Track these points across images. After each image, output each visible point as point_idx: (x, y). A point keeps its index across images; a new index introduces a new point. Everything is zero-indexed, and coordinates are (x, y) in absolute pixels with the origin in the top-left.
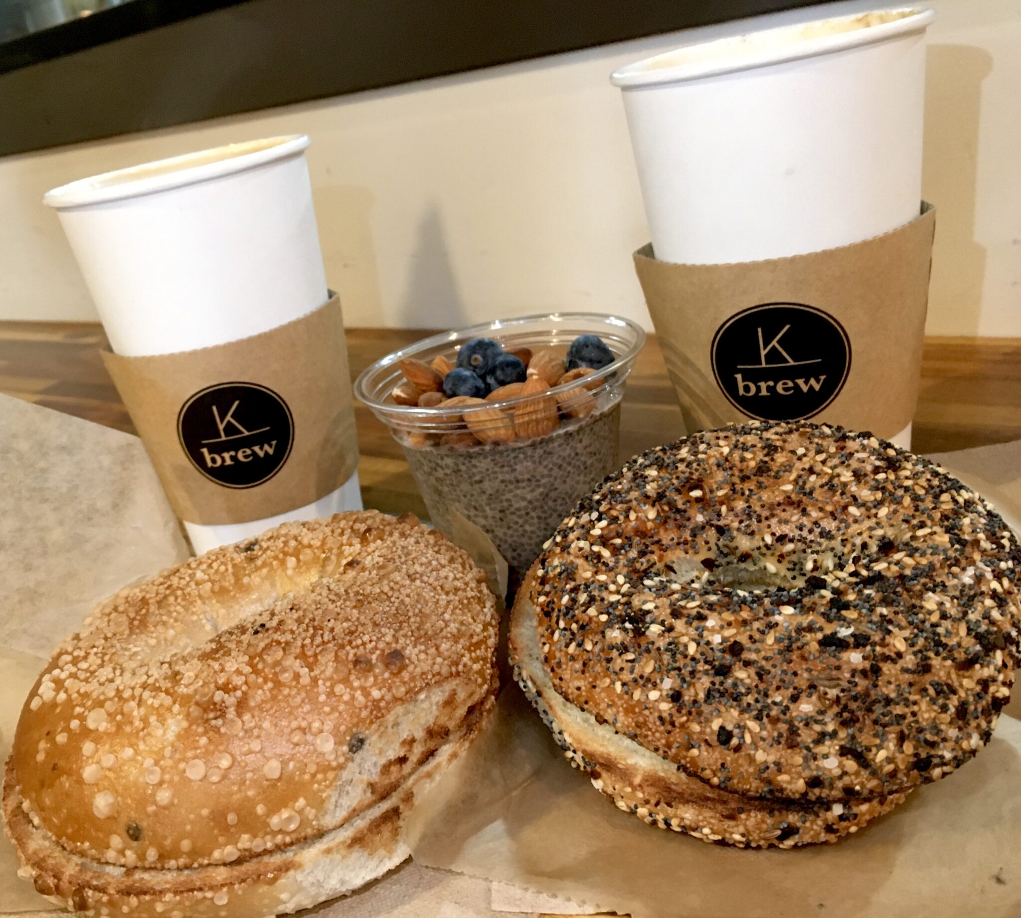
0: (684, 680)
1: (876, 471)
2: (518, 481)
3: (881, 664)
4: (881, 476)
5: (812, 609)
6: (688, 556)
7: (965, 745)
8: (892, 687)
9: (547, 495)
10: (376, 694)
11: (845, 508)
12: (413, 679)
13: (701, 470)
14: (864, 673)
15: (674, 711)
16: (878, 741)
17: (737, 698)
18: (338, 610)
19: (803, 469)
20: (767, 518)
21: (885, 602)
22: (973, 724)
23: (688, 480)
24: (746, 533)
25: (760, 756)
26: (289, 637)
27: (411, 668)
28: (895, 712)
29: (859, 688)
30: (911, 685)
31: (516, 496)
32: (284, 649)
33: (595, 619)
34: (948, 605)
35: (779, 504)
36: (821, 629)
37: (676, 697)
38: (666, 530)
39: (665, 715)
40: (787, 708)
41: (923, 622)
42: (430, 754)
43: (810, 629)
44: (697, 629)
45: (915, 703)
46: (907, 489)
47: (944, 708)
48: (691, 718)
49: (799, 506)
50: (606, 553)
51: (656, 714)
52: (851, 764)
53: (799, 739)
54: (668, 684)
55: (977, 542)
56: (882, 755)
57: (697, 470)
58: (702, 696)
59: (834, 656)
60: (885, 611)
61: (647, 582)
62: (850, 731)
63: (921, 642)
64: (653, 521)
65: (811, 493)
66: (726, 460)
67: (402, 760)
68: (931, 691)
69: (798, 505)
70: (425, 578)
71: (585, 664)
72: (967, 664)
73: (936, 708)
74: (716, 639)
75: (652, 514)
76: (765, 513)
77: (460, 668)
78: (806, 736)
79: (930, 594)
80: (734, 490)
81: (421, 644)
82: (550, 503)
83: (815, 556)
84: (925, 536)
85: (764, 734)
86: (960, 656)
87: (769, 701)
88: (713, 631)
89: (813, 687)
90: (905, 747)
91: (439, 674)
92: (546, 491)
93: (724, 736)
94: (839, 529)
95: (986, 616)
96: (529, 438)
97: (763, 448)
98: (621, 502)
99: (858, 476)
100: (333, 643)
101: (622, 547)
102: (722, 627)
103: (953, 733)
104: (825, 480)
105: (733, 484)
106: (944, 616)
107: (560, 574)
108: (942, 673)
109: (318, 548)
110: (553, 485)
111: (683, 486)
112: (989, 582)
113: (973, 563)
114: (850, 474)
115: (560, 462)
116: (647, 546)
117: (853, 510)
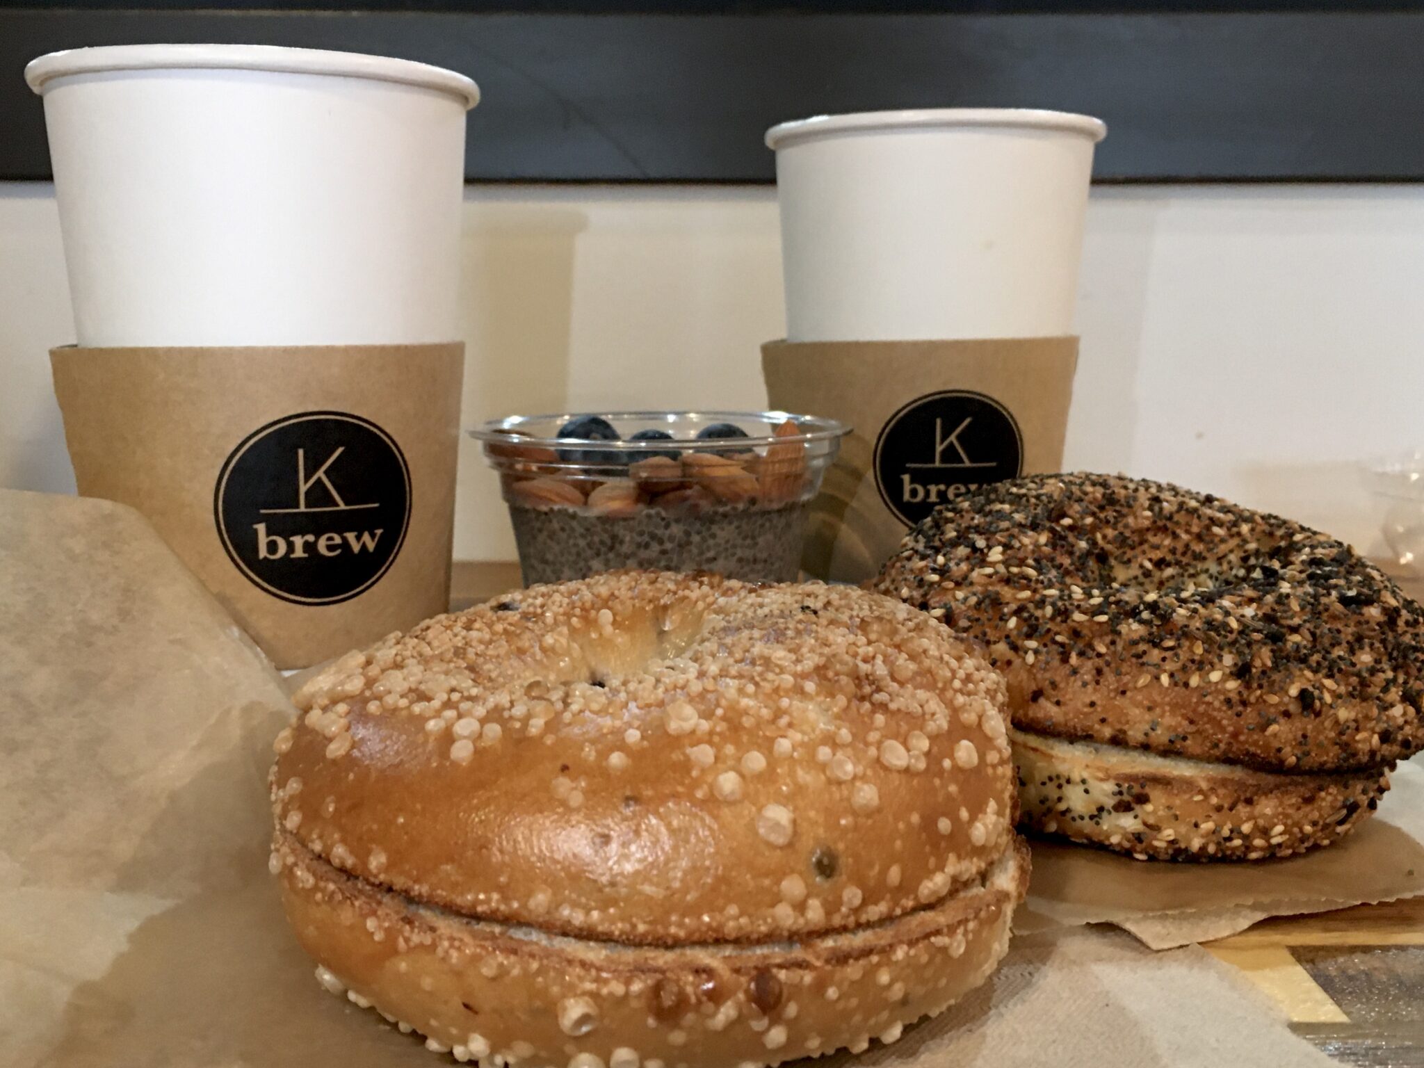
0: (1243, 653)
3: (1392, 618)
15: (1243, 688)
17: (1304, 660)
24: (1122, 562)
25: (1341, 715)
35: (1147, 530)
37: (1242, 672)
39: (1234, 696)
40: (1351, 661)
48: (1264, 691)
49: (1166, 530)
51: (1223, 697)
52: (1410, 711)
53: (1370, 690)
54: (1228, 660)
58: (1269, 665)
59: (1358, 612)
65: (1171, 518)
66: (1071, 493)
69: (1164, 529)
74: (1246, 614)
76: (1137, 539)
78: (1375, 686)
80: (1098, 519)
85: (1341, 690)
87: (1333, 657)
89: (1359, 640)
93: (1305, 699)
94: (1209, 549)
98: (997, 532)
105: (1094, 513)
111: (1049, 516)
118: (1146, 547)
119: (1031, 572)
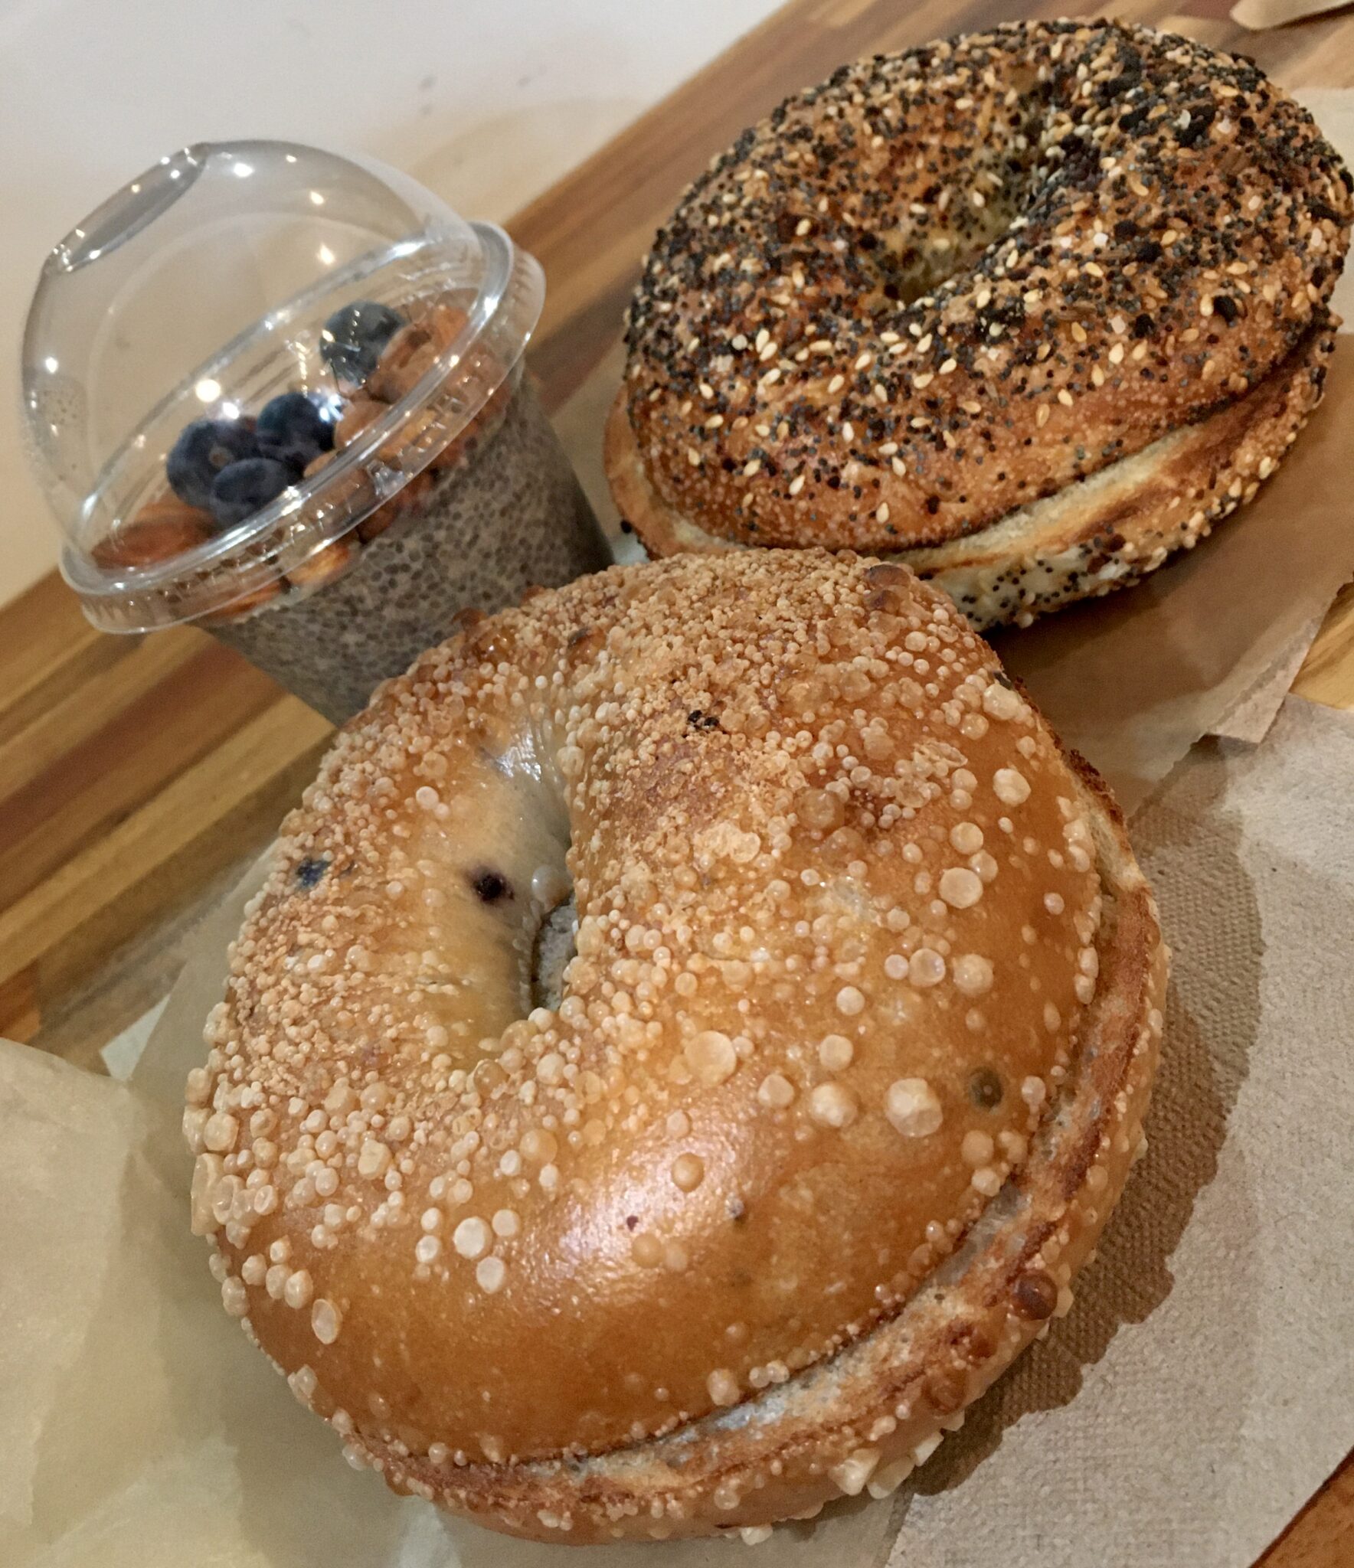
0: (1129, 303)
3: (1243, 117)
5: (1119, 145)
8: (1271, 127)
11: (952, 110)
13: (769, 209)
14: (1244, 134)
15: (1152, 346)
17: (1194, 260)
19: (864, 118)
20: (894, 189)
21: (1158, 84)
23: (773, 226)
24: (889, 226)
25: (1267, 295)
28: (1299, 147)
29: (1258, 150)
30: (1275, 116)
33: (937, 382)
35: (891, 164)
36: (1162, 141)
37: (1141, 328)
38: (828, 282)
39: (1148, 363)
40: (1242, 220)
41: (1205, 70)
43: (1154, 150)
44: (1063, 259)
49: (911, 148)
51: (1136, 374)
53: (1279, 240)
54: (1119, 324)
58: (1164, 296)
59: (1208, 142)
60: (1173, 87)
64: (807, 285)
69: (907, 146)
71: (986, 437)
74: (1099, 241)
78: (1281, 230)
87: (1222, 230)
88: (1078, 244)
89: (1232, 183)
93: (1224, 308)
94: (967, 136)
97: (791, 141)
99: (919, 77)
101: (824, 328)
102: (1080, 233)
104: (898, 106)
105: (822, 189)
111: (781, 234)
114: (910, 82)
118: (902, 187)
119: (823, 346)
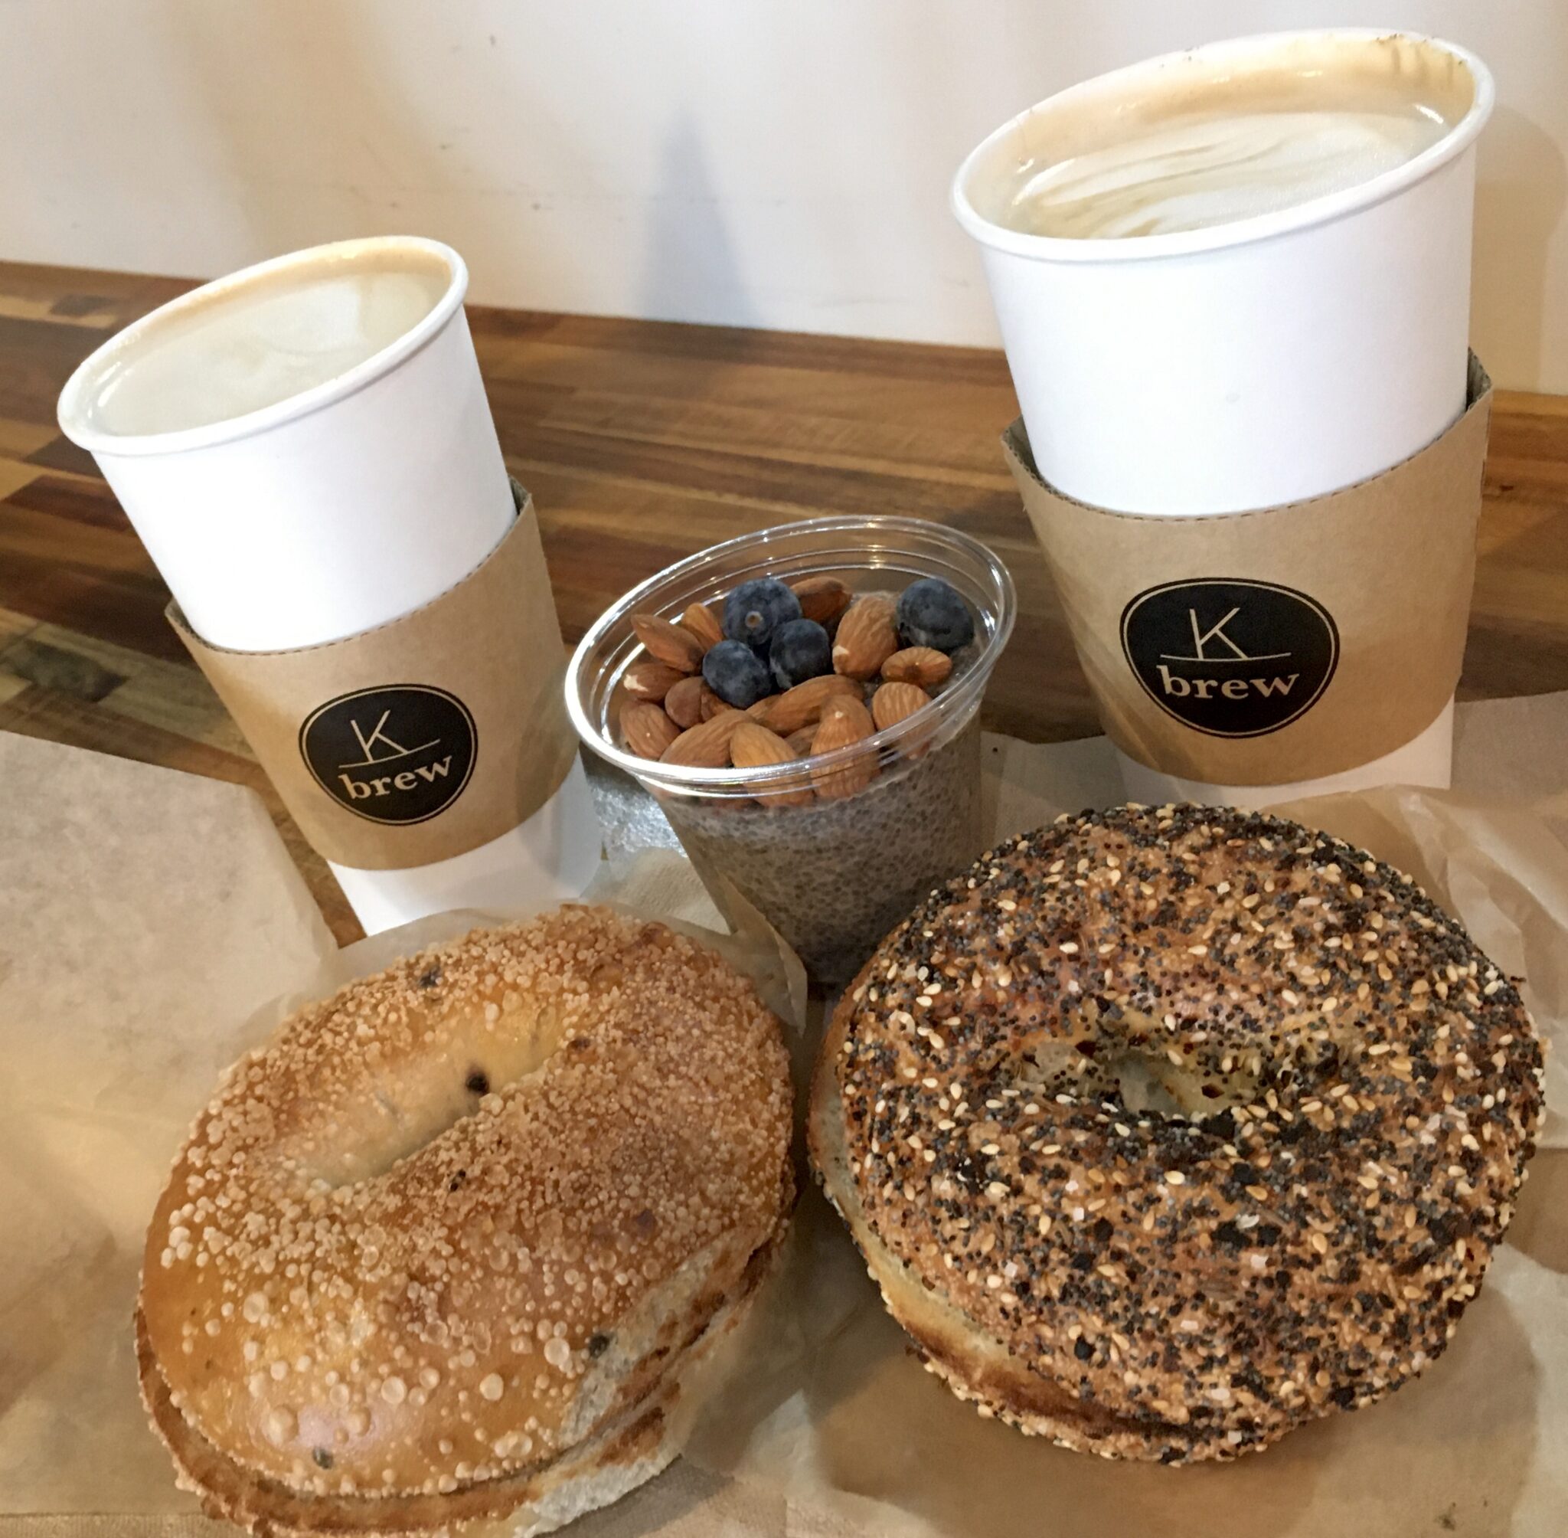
0: (1033, 1267)
1: (1329, 930)
2: (819, 851)
3: (1292, 1271)
4: (1333, 943)
5: (1208, 1177)
6: (1057, 1040)
7: (1403, 1368)
8: (1304, 1302)
9: (866, 864)
10: (620, 1279)
11: (1278, 991)
12: (671, 1246)
13: (1078, 908)
14: (1269, 1282)
15: (1020, 1304)
16: (1282, 1371)
17: (1102, 1301)
18: (562, 1147)
19: (1224, 922)
20: (1169, 993)
21: (1308, 1175)
22: (1417, 1340)
23: (1058, 923)
24: (1139, 1009)
25: (1130, 1378)
26: (498, 1197)
27: (666, 1234)
28: (1306, 1335)
29: (1260, 1303)
30: (1331, 1298)
31: (818, 869)
32: (493, 1218)
33: (918, 1153)
34: (1393, 1180)
35: (1187, 975)
36: (1216, 1214)
37: (1022, 1288)
38: (1025, 1003)
39: (1009, 1308)
40: (1166, 1322)
41: (1356, 1208)
42: (700, 1331)
43: (1202, 1211)
44: (1053, 1194)
45: (1335, 1323)
46: (1366, 967)
47: (1375, 1328)
48: (1042, 1318)
49: (1213, 981)
50: (937, 1042)
51: (998, 1306)
52: (1246, 1397)
53: (1180, 1363)
54: (1012, 1270)
55: (1451, 1070)
56: (1287, 1387)
57: (1072, 907)
58: (1056, 1293)
59: (1231, 1256)
60: (1304, 1191)
61: (992, 1104)
62: (1246, 1359)
63: (1348, 1240)
64: (1005, 989)
65: (1232, 962)
66: (1116, 894)
67: (661, 1353)
68: (1357, 1307)
69: (1214, 977)
70: (683, 1069)
71: (905, 1216)
72: (1411, 1267)
73: (1362, 1327)
74: (1078, 1214)
75: (1004, 981)
76: (1167, 985)
77: (736, 1215)
78: (1188, 1360)
79: (1371, 1164)
80: (1124, 946)
81: (680, 1191)
82: (872, 874)
83: (1234, 1052)
84: (1380, 1056)
85: (1135, 1352)
86: (1403, 1254)
87: (1143, 1311)
88: (1073, 1198)
89: (1199, 1297)
90: (1318, 1377)
91: (706, 1232)
92: (863, 859)
93: (1083, 1349)
94: (1269, 1019)
95: (1449, 1192)
96: (834, 799)
97: (1171, 875)
98: (962, 953)
99: (1300, 939)
100: (559, 1206)
101: (961, 1030)
102: (1087, 1194)
103: (1387, 1355)
104: (1251, 943)
105: (1124, 936)
106: (1385, 1199)
107: (874, 1061)
108: (1374, 1283)
109: (527, 990)
110: (874, 850)
111: (1052, 934)
112: (1461, 1135)
113: (1439, 1107)
114: (1287, 937)
115: (883, 820)
116: (997, 1029)
117: (1288, 996)
